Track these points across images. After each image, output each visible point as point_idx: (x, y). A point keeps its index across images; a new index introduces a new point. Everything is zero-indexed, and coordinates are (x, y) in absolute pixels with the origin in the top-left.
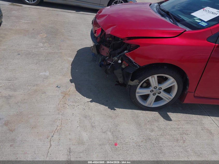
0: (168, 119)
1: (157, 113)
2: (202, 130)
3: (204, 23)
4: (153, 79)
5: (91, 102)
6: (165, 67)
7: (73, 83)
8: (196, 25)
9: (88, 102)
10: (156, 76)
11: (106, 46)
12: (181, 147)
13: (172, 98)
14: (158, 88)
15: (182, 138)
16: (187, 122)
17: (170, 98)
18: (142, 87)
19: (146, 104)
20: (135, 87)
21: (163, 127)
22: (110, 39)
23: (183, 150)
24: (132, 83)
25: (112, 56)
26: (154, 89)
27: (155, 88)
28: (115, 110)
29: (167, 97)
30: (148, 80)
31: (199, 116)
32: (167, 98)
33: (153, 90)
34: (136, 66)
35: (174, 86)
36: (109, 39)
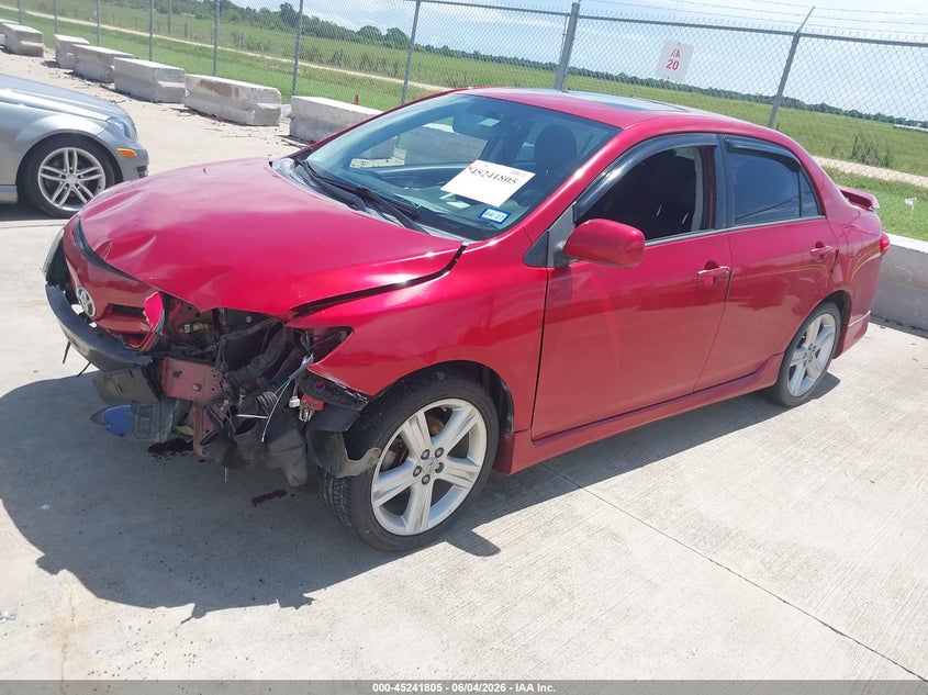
0: (485, 549)
1: (445, 544)
2: (589, 536)
3: (497, 213)
4: (415, 426)
5: (197, 614)
6: (441, 376)
7: (63, 568)
8: (476, 222)
9: (183, 622)
10: (421, 414)
11: (186, 357)
12: (575, 618)
13: (477, 470)
14: (432, 454)
15: (560, 586)
16: (542, 532)
17: (471, 474)
18: (385, 470)
19: (408, 527)
20: (367, 478)
21: (493, 582)
22: (196, 327)
23: (584, 622)
24: (354, 468)
25: (242, 390)
26: (422, 463)
27: (425, 455)
28: (309, 601)
29: (464, 474)
30: (399, 436)
31: (557, 499)
32: (464, 476)
33: (419, 467)
34: (356, 401)
35: (474, 429)
36: (191, 327)
